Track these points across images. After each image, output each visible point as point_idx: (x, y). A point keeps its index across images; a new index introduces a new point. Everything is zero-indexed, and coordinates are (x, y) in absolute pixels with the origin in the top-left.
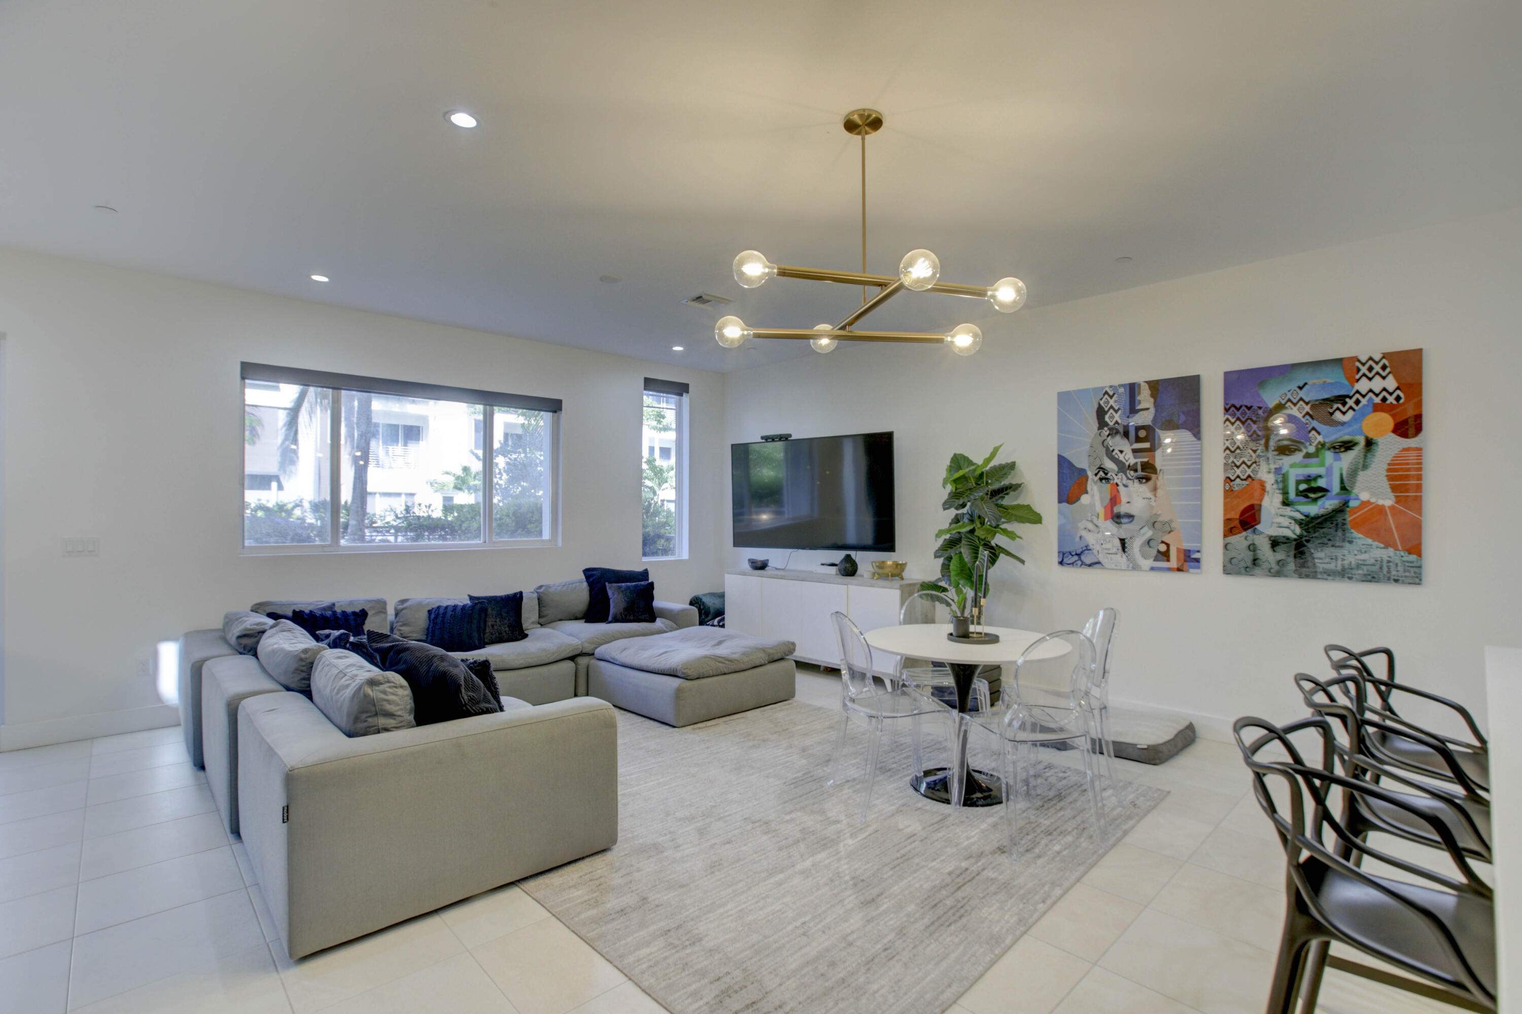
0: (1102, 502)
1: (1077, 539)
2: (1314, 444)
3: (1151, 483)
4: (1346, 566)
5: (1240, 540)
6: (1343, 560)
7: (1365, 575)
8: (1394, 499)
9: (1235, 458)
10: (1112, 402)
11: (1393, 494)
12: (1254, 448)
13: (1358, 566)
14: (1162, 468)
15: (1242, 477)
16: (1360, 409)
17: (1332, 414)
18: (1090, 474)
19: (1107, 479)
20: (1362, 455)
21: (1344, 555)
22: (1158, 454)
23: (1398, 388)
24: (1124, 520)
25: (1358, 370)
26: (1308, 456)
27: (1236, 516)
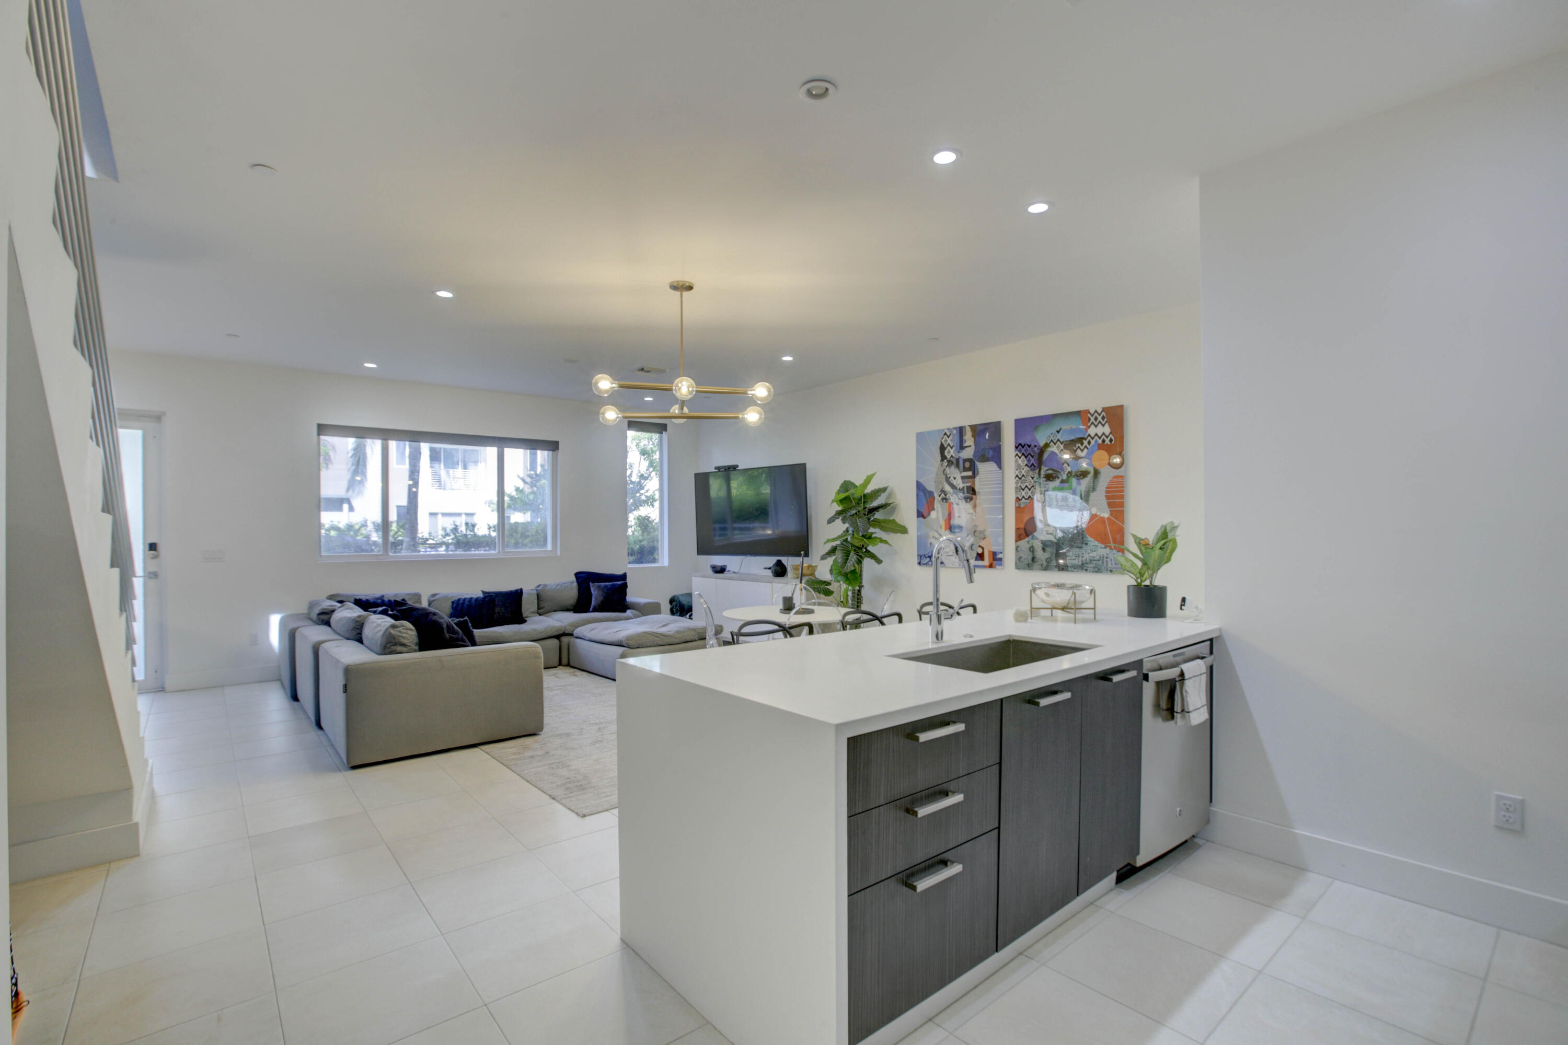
0: (943, 516)
1: (929, 545)
2: (1066, 473)
3: (972, 502)
4: (1084, 561)
5: (1024, 543)
6: (1082, 557)
7: (1094, 567)
8: (1109, 512)
9: (1022, 483)
10: (949, 441)
11: (1108, 509)
12: (1032, 476)
13: (1091, 561)
14: (980, 490)
15: (1026, 497)
16: (1091, 447)
17: (1075, 451)
18: (936, 495)
19: (946, 499)
20: (1092, 481)
21: (1083, 554)
22: (977, 479)
23: (1111, 433)
24: (957, 530)
25: (1090, 419)
26: (1063, 481)
27: (1022, 526)
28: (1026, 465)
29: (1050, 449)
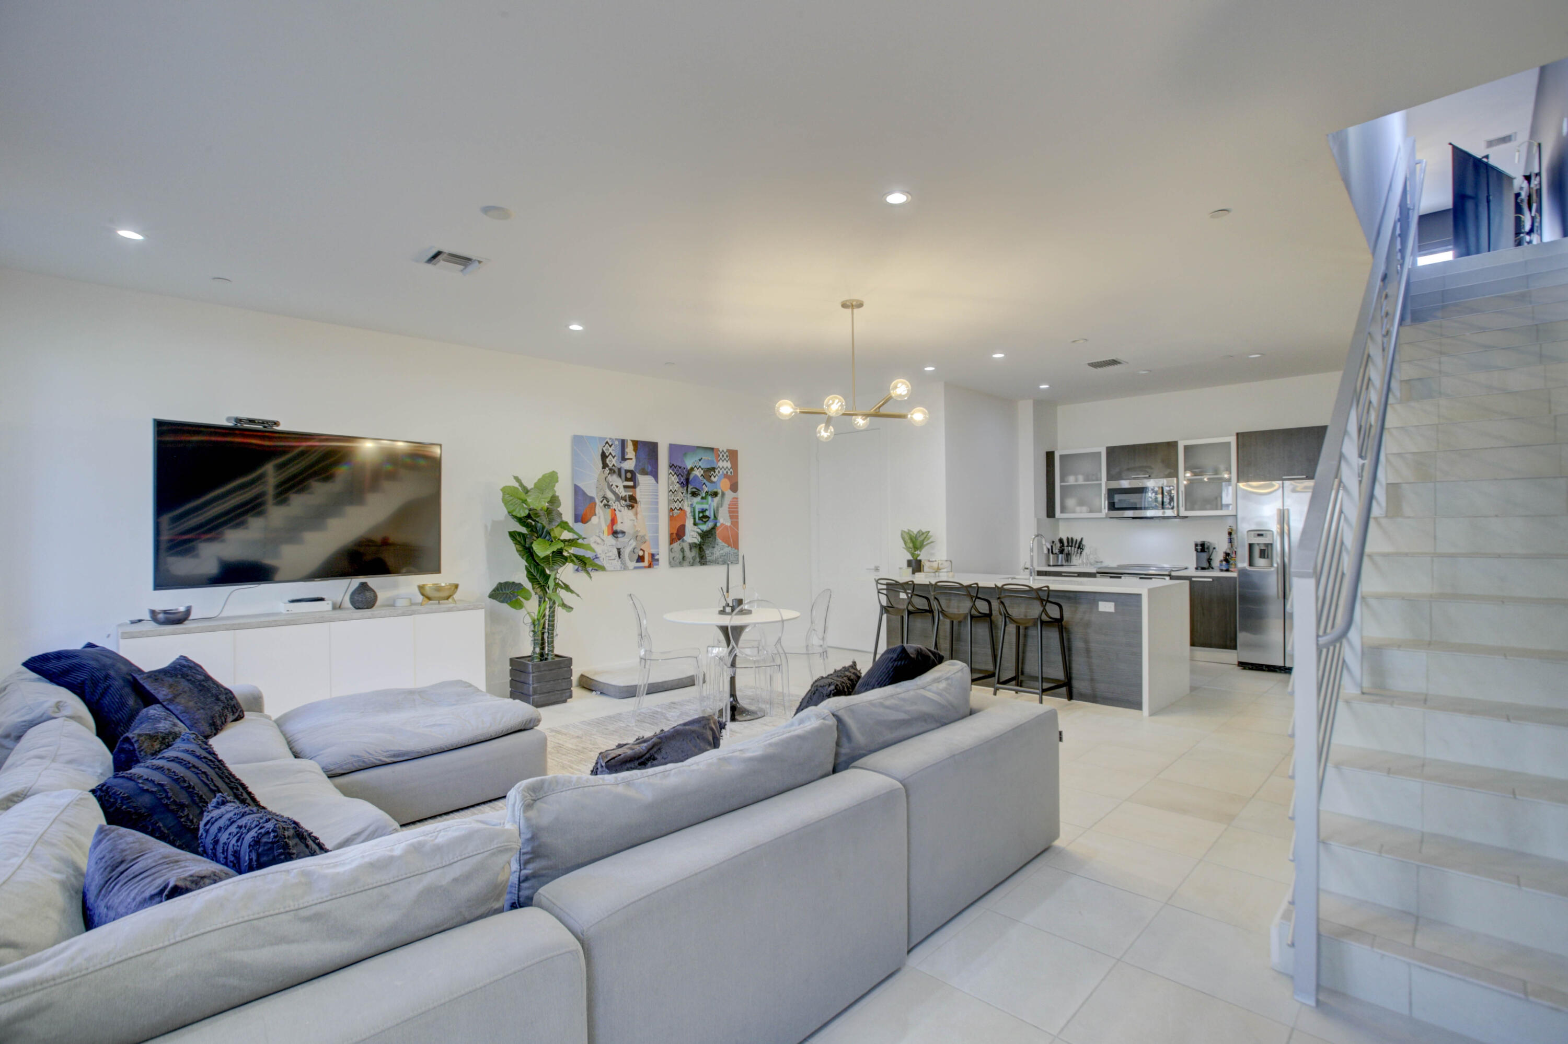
0: (606, 521)
2: (705, 492)
3: (634, 510)
4: (717, 557)
5: (676, 545)
6: (715, 554)
7: (723, 561)
10: (611, 450)
13: (720, 557)
14: (641, 500)
16: (719, 475)
17: (711, 477)
18: (598, 501)
19: (609, 506)
20: (720, 499)
21: (716, 552)
22: (638, 489)
23: (731, 467)
24: (620, 535)
26: (702, 498)
27: (675, 532)
28: (678, 482)
29: (694, 472)
